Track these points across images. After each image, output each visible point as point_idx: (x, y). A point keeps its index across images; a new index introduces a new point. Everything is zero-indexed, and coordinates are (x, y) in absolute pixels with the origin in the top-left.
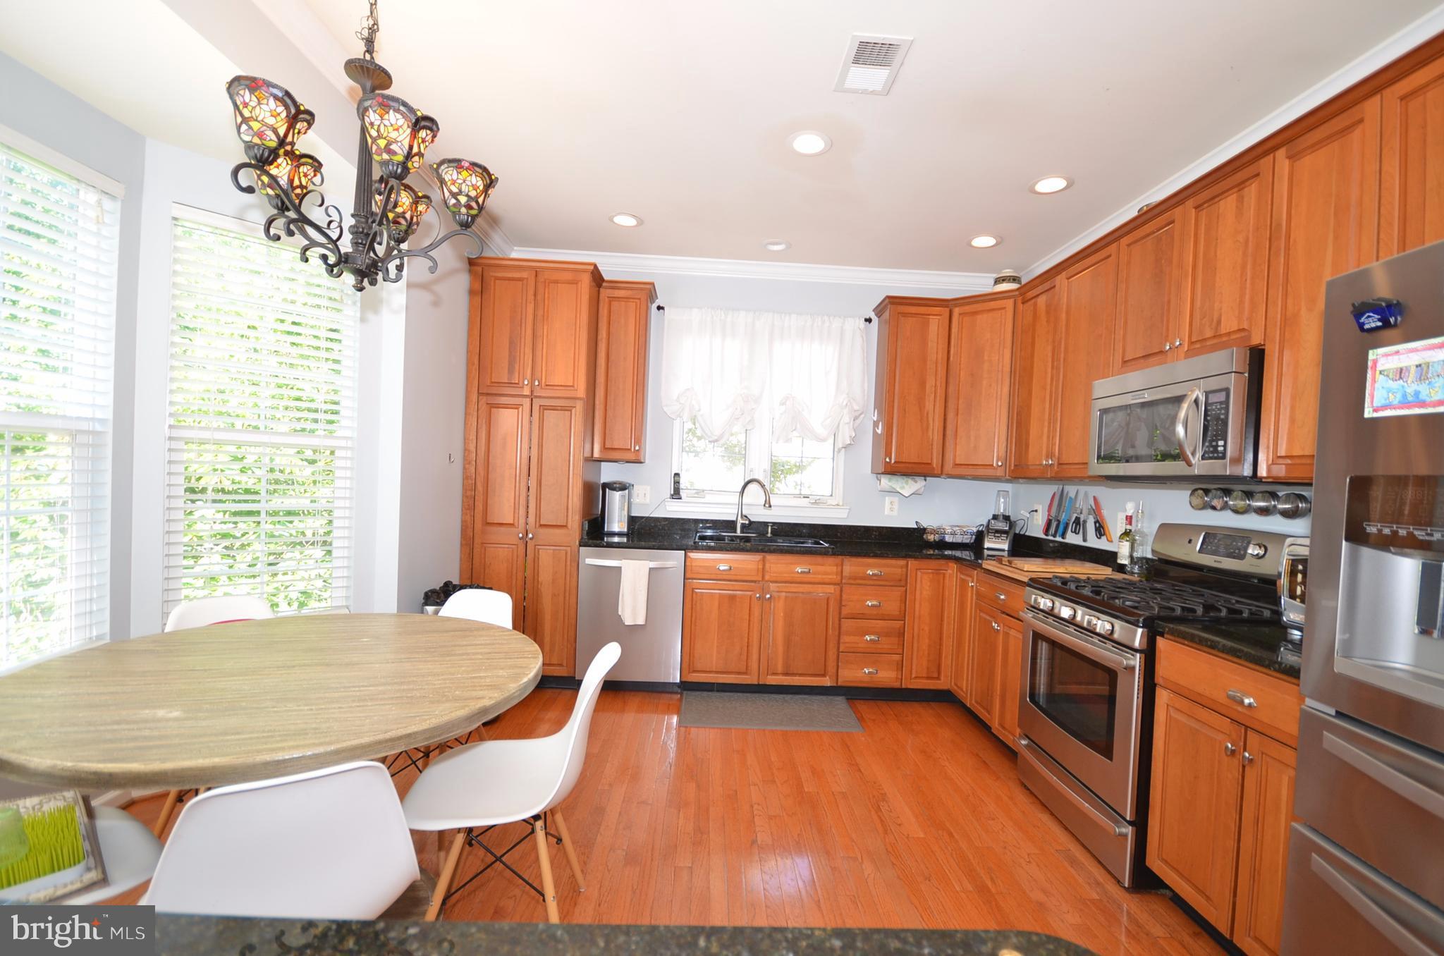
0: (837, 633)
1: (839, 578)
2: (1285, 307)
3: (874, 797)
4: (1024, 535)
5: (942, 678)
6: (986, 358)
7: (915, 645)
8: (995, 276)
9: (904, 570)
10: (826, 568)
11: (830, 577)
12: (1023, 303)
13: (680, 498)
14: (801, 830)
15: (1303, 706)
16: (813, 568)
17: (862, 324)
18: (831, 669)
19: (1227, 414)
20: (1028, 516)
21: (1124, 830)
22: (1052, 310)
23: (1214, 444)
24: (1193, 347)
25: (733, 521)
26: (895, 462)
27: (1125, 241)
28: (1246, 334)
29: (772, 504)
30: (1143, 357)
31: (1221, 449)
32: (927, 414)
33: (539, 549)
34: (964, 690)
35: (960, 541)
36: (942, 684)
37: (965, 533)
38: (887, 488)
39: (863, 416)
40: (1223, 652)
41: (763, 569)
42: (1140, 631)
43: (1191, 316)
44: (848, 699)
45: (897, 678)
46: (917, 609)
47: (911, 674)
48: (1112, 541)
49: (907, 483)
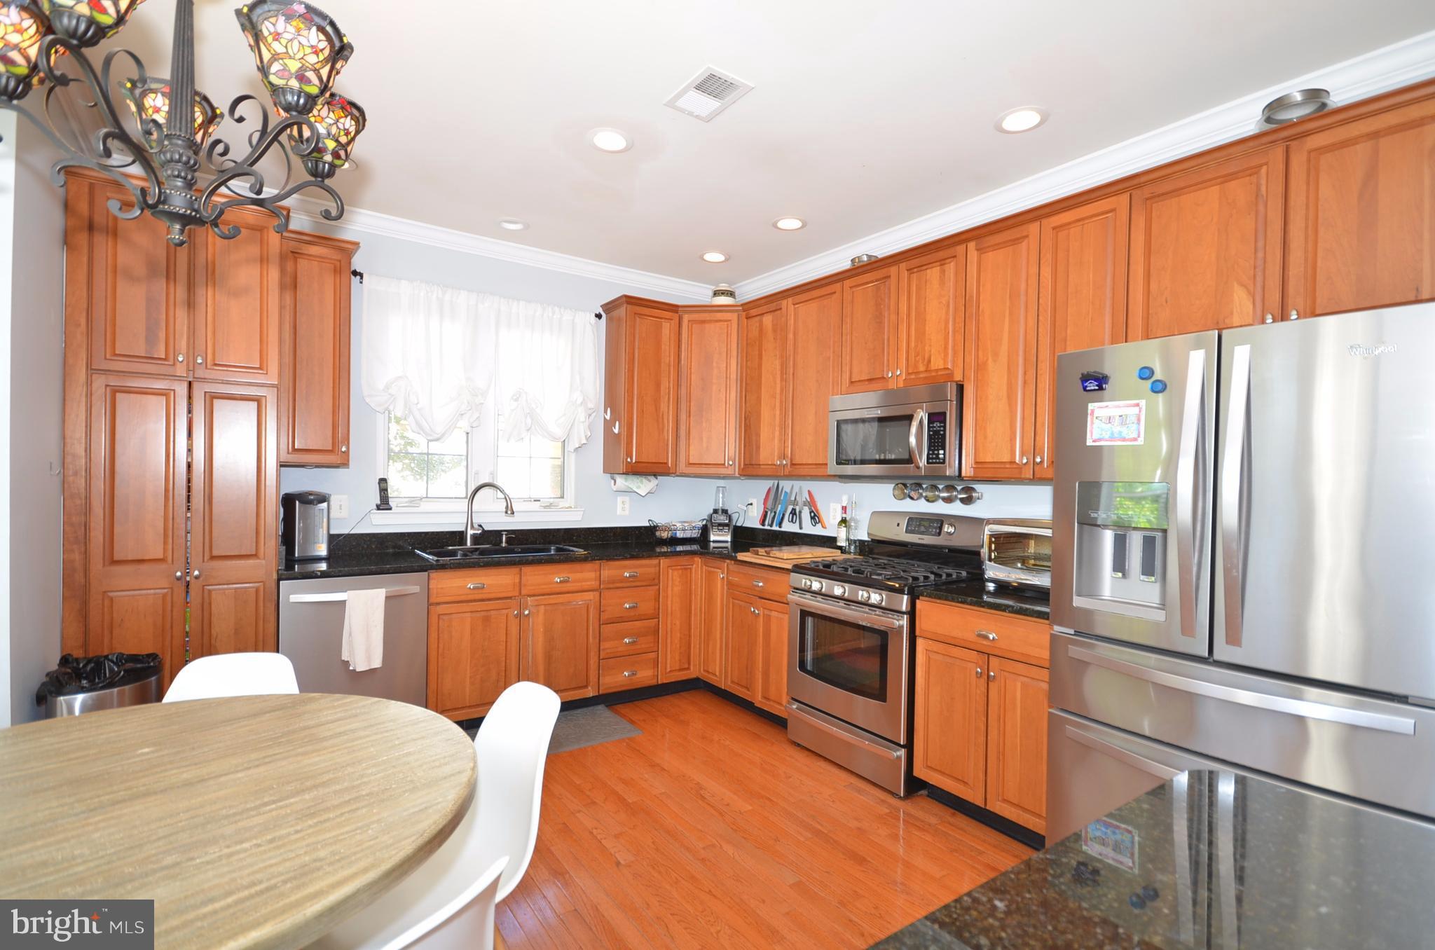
0: (597, 640)
1: (598, 583)
2: (977, 357)
3: (692, 789)
4: (741, 527)
5: (692, 668)
6: (715, 364)
7: (669, 641)
8: (714, 288)
9: (657, 568)
10: (585, 575)
11: (589, 583)
12: (747, 318)
13: (390, 509)
14: (652, 838)
15: (1052, 632)
16: (572, 576)
17: (593, 319)
18: (593, 678)
19: (945, 431)
20: (745, 509)
21: (898, 753)
22: (780, 330)
23: (936, 452)
24: (909, 377)
25: (463, 532)
26: (636, 462)
27: (847, 283)
28: (950, 372)
29: (514, 510)
30: (868, 380)
31: (941, 456)
32: (663, 415)
33: (210, 591)
34: (717, 674)
35: (689, 536)
36: (693, 673)
37: (694, 528)
38: (623, 488)
39: (594, 414)
40: (970, 605)
41: (520, 582)
42: (905, 597)
43: (908, 352)
44: (607, 706)
45: (654, 675)
46: (669, 606)
47: (666, 669)
48: (825, 528)
49: (642, 482)
